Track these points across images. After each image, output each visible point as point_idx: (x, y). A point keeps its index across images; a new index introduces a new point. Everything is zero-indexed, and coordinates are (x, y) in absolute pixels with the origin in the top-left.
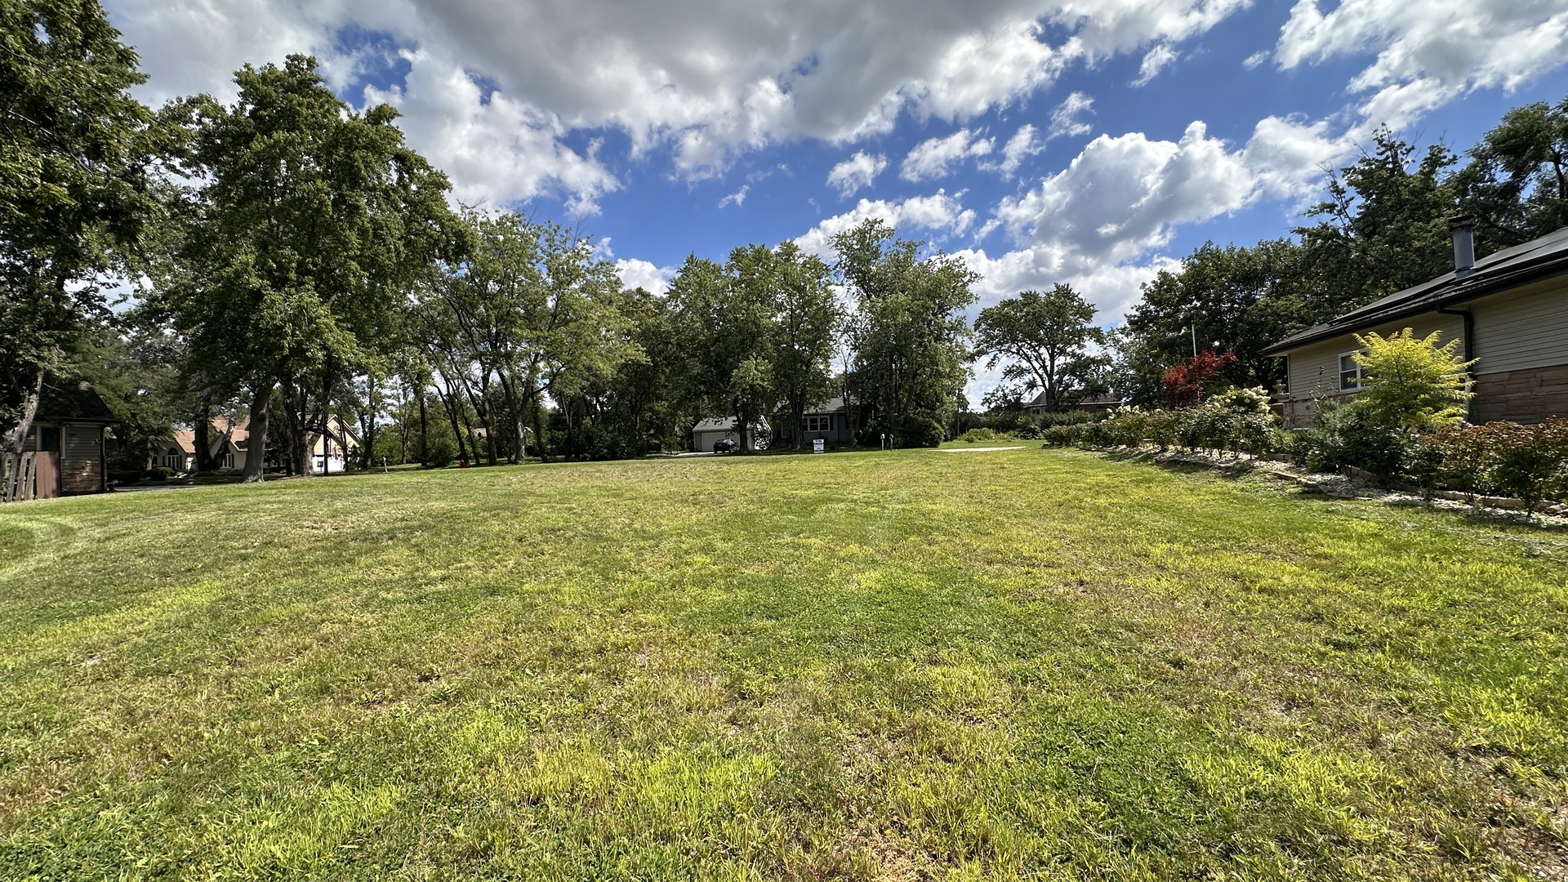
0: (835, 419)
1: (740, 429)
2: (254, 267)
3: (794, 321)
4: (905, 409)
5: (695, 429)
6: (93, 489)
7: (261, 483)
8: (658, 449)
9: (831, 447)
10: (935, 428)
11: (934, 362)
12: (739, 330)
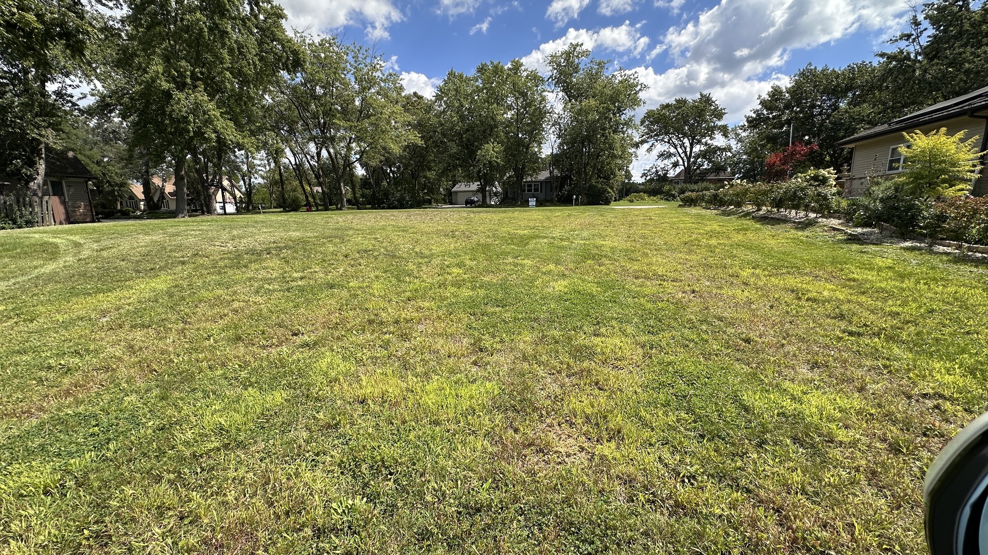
0: (544, 185)
1: (482, 190)
2: (163, 74)
3: (519, 117)
4: (590, 179)
5: (453, 190)
8: (429, 202)
9: (540, 204)
10: (609, 192)
11: (611, 147)
12: (482, 123)
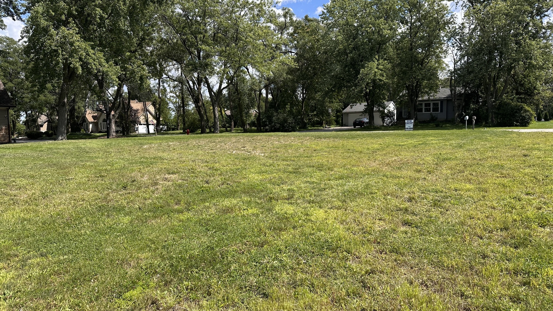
0: (445, 104)
1: (369, 111)
2: (42, 14)
3: (413, 31)
4: (501, 96)
5: (345, 111)
6: (6, 141)
7: (65, 141)
8: (320, 124)
10: (526, 111)
11: (528, 57)
12: (370, 40)
